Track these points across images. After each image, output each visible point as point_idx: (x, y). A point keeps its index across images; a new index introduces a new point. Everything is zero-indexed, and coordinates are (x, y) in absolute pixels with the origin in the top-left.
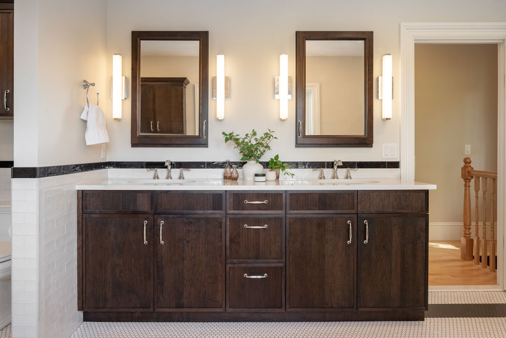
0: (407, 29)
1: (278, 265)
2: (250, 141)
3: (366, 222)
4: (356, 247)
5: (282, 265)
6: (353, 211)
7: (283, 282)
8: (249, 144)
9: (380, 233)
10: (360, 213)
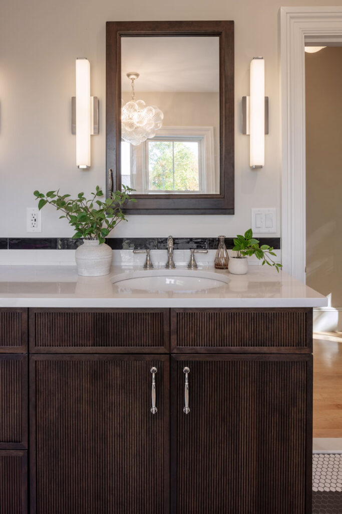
0: (291, 18)
1: (14, 453)
2: (92, 205)
3: (186, 371)
4: (167, 419)
5: (21, 453)
6: (162, 349)
7: (24, 488)
8: (90, 210)
9: (216, 393)
10: (176, 352)
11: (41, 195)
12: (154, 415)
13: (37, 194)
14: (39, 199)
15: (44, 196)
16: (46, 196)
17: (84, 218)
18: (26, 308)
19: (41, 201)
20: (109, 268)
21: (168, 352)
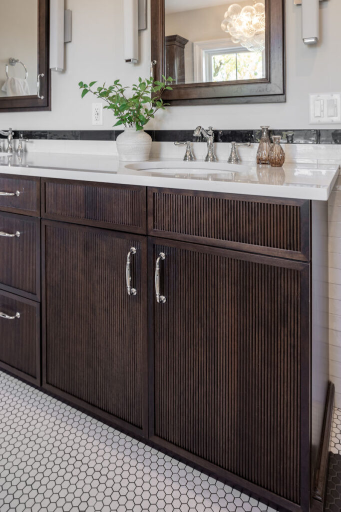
6: (140, 230)
9: (192, 288)
10: (152, 235)
11: (85, 86)
12: (130, 296)
13: (81, 84)
14: (83, 89)
15: (87, 87)
16: (89, 86)
17: (124, 107)
18: (38, 177)
19: (84, 90)
20: (149, 155)
21: (146, 234)
